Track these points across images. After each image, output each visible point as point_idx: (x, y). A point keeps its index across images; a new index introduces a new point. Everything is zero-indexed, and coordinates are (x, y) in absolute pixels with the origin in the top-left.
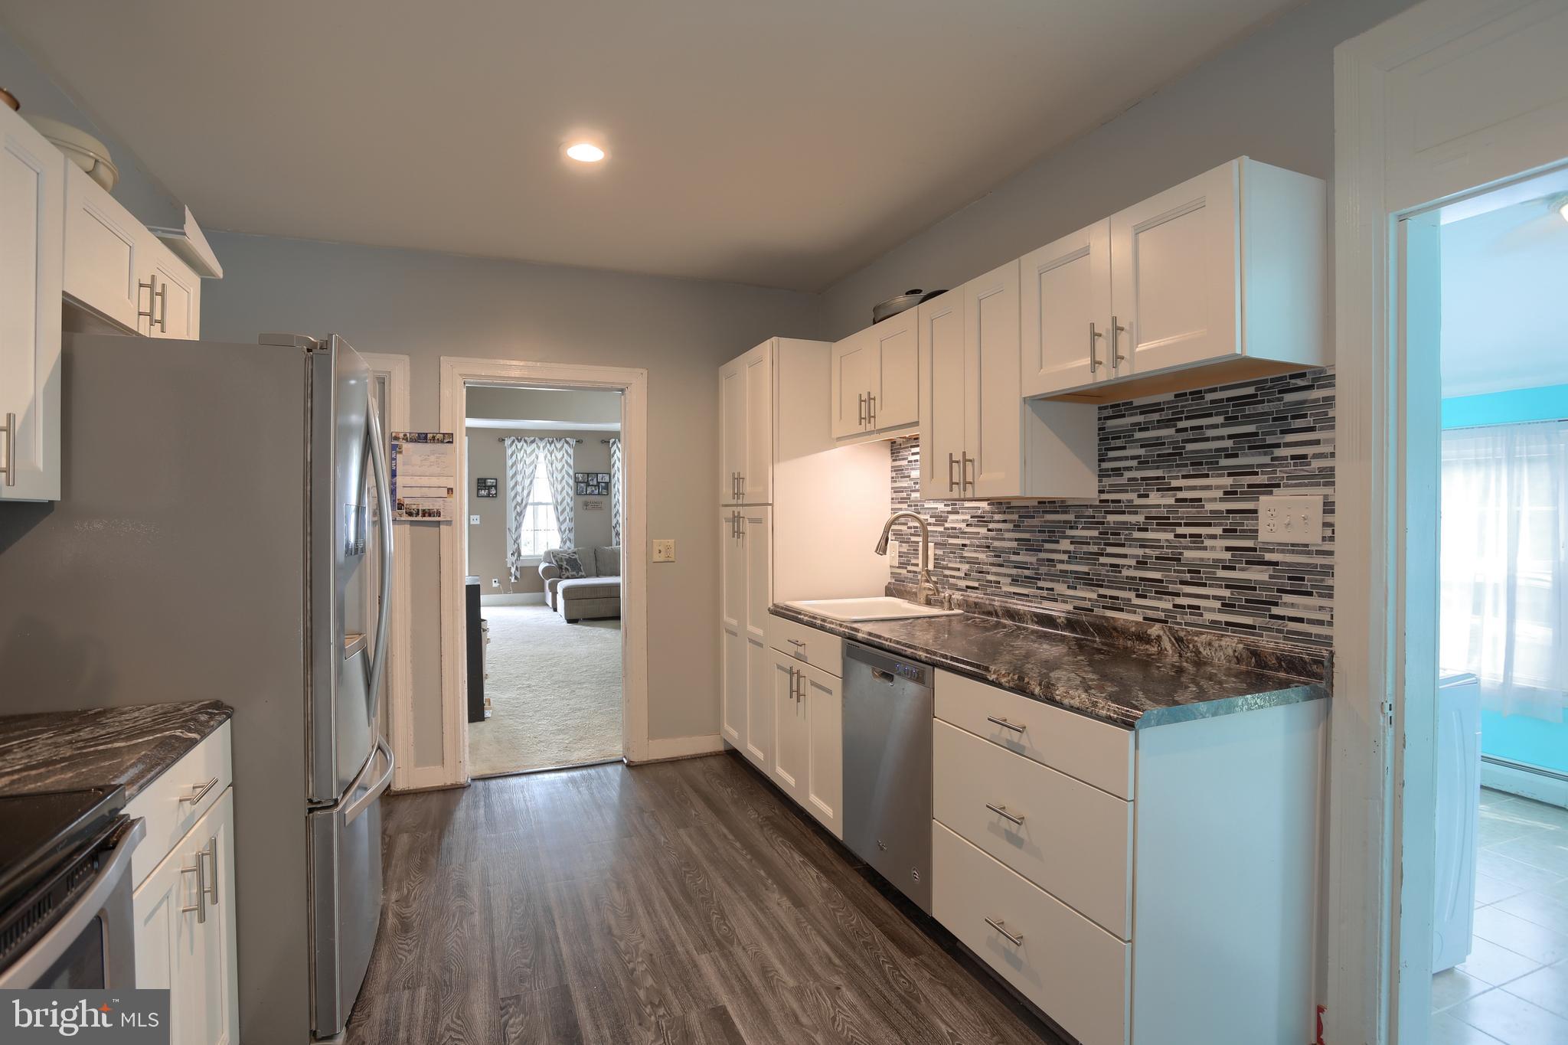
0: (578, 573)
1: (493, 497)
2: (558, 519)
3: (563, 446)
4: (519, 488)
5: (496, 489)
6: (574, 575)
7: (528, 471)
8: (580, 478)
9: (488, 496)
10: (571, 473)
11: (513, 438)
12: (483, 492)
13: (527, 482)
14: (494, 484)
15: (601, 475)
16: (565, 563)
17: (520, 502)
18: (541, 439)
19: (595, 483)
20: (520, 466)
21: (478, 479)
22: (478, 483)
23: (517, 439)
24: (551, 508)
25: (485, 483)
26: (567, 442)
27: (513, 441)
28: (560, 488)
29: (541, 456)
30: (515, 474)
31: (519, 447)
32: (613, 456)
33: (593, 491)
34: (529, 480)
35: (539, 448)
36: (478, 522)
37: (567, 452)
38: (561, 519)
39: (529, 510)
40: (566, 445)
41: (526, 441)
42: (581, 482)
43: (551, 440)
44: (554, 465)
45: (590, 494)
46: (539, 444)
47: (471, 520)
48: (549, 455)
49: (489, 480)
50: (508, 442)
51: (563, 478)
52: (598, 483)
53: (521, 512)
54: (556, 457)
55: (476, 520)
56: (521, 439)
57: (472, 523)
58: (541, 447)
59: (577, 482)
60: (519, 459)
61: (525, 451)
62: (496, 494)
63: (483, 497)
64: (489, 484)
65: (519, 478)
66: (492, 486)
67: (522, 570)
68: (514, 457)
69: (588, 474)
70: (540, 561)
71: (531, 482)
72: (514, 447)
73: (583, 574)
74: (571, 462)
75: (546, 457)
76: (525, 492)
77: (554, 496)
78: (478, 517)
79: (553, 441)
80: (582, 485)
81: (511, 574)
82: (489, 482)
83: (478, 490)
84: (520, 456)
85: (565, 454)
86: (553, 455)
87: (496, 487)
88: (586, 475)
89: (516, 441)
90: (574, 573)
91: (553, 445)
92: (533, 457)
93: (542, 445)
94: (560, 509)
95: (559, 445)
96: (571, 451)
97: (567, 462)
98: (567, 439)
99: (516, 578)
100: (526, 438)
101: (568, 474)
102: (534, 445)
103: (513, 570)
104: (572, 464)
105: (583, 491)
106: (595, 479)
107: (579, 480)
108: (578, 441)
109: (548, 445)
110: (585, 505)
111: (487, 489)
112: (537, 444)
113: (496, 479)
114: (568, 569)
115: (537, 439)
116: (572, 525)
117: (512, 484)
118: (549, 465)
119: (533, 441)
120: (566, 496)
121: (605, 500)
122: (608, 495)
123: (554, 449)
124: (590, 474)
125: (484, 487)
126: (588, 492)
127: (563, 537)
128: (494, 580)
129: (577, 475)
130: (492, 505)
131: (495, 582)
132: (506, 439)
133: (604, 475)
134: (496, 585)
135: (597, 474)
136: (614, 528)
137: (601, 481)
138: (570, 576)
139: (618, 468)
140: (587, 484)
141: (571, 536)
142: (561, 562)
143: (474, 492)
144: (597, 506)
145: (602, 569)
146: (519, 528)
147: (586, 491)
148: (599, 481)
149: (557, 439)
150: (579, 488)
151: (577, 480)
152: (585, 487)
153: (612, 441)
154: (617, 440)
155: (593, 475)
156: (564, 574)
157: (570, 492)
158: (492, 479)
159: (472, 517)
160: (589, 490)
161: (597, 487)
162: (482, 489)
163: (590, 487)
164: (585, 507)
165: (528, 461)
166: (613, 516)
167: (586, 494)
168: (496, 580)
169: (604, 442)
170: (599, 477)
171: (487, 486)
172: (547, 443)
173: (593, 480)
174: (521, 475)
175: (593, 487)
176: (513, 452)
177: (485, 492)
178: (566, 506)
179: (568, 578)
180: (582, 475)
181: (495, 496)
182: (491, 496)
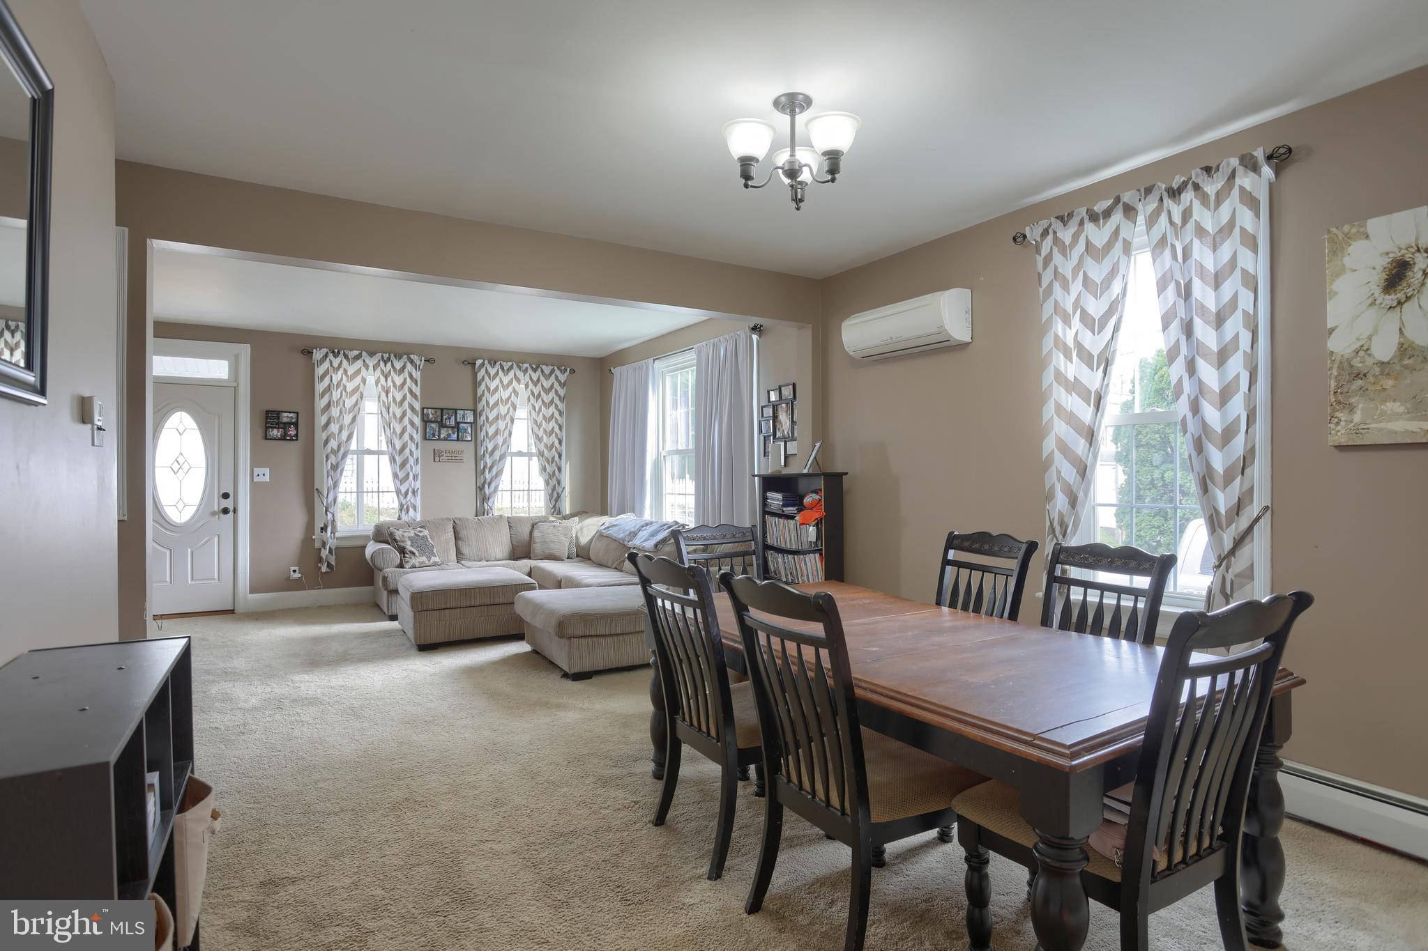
0: (429, 558)
1: (291, 440)
2: (395, 476)
3: (404, 367)
4: (334, 428)
5: (297, 429)
6: (423, 562)
7: (349, 403)
8: (431, 416)
9: (283, 438)
10: (417, 406)
11: (324, 351)
12: (275, 433)
13: (347, 419)
14: (294, 420)
15: (462, 412)
16: (409, 543)
17: (336, 448)
18: (372, 354)
19: (452, 423)
20: (336, 395)
21: (267, 412)
22: (267, 418)
23: (333, 352)
24: (385, 459)
25: (278, 419)
26: (412, 362)
27: (326, 356)
28: (398, 429)
29: (371, 380)
30: (329, 405)
31: (336, 364)
32: (480, 385)
33: (449, 435)
34: (351, 416)
35: (367, 367)
36: (267, 478)
37: (411, 376)
38: (401, 475)
39: (351, 461)
40: (409, 366)
41: (346, 356)
42: (431, 422)
43: (386, 356)
44: (390, 395)
45: (445, 439)
46: (368, 361)
47: (255, 474)
48: (383, 379)
49: (285, 414)
50: (317, 355)
51: (404, 414)
52: (458, 424)
53: (337, 464)
54: (393, 382)
55: (264, 474)
56: (339, 353)
57: (256, 479)
58: (371, 368)
59: (426, 421)
60: (335, 381)
61: (345, 371)
62: (296, 435)
63: (274, 439)
64: (285, 420)
65: (335, 412)
66: (291, 423)
67: (338, 551)
68: (327, 381)
69: (442, 409)
70: (367, 538)
71: (354, 419)
72: (326, 365)
73: (437, 559)
74: (417, 391)
75: (377, 382)
76: (345, 435)
77: (390, 442)
78: (267, 471)
79: (389, 359)
80: (434, 425)
81: (320, 560)
82: (285, 417)
83: (267, 428)
84: (336, 378)
85: (408, 380)
86: (389, 379)
87: (296, 425)
88: (439, 411)
89: (331, 356)
90: (424, 559)
91: (389, 365)
92: (358, 380)
93: (371, 363)
94: (399, 460)
95: (398, 365)
96: (417, 375)
97: (411, 391)
98: (412, 356)
99: (329, 565)
100: (346, 352)
101: (412, 409)
102: (359, 363)
103: (324, 553)
104: (418, 394)
105: (434, 434)
106: (453, 418)
107: (428, 418)
108: (428, 361)
109: (382, 364)
110: (437, 455)
111: (281, 428)
112: (364, 361)
113: (297, 413)
114: (413, 553)
115: (364, 354)
116: (418, 484)
117: (323, 420)
118: (383, 395)
119: (357, 358)
120: (409, 441)
121: (467, 449)
122: (471, 440)
123: (390, 371)
124: (445, 411)
125: (277, 424)
126: (442, 436)
127: (404, 502)
128: (292, 569)
129: (425, 410)
130: (291, 452)
131: (294, 571)
132: (315, 350)
133: (466, 412)
134: (297, 575)
135: (456, 410)
136: (481, 490)
137: (461, 420)
138: (417, 564)
139: (488, 403)
140: (442, 425)
141: (416, 500)
142: (403, 542)
143: (260, 432)
144: (455, 457)
145: (465, 550)
146: (334, 489)
147: (439, 436)
148: (458, 420)
149: (395, 356)
150: (428, 430)
151: (425, 419)
152: (437, 429)
153: (479, 362)
154: (486, 362)
155: (450, 412)
156: (408, 562)
157: (415, 436)
158: (290, 412)
159: (256, 471)
160: (444, 433)
161: (456, 430)
162: (273, 428)
163: (445, 429)
164: (437, 459)
165: (350, 386)
166: (479, 472)
167: (439, 439)
168: (297, 568)
169: (469, 363)
170: (458, 415)
171: (281, 423)
172: (379, 360)
173: (450, 418)
174: (339, 408)
175: (450, 429)
176: (326, 373)
177: (278, 432)
178: (410, 457)
179: (415, 567)
180: (433, 411)
181: (294, 438)
182: (288, 438)
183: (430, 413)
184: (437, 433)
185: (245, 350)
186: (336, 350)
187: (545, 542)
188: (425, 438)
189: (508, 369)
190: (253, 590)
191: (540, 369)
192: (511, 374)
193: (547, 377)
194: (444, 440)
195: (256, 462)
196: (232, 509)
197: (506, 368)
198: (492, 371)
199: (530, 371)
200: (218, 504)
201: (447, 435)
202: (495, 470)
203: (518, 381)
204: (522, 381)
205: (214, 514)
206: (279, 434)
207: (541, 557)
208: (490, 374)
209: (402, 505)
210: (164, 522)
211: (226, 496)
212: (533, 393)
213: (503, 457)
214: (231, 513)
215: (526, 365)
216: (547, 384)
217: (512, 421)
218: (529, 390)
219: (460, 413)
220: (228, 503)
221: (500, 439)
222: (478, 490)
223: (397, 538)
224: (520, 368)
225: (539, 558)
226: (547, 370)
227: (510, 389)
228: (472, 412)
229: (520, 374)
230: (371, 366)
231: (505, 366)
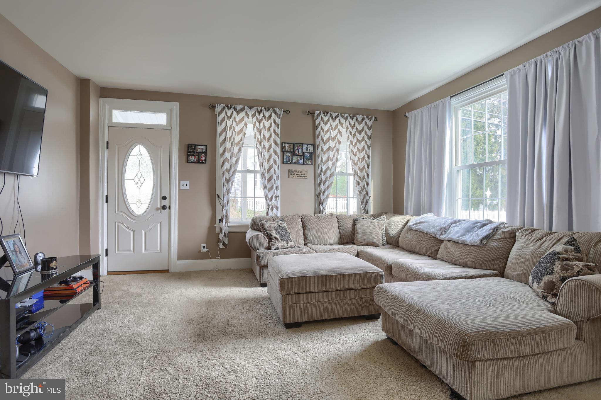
0: (287, 243)
1: (202, 163)
2: (265, 187)
3: (270, 116)
4: (227, 155)
6: (284, 245)
7: (237, 139)
8: (287, 148)
9: (198, 162)
10: (279, 141)
11: (222, 105)
12: (193, 158)
13: (236, 149)
14: (204, 151)
16: (274, 231)
17: (228, 168)
18: (251, 108)
19: (300, 153)
20: (229, 134)
21: (189, 145)
22: (188, 149)
23: (227, 106)
24: (259, 175)
25: (195, 150)
26: (275, 112)
27: (223, 109)
28: (267, 156)
29: (250, 125)
30: (224, 141)
31: (229, 115)
32: (317, 128)
33: (298, 161)
34: (238, 147)
35: (248, 116)
36: (188, 188)
37: (275, 122)
38: (269, 186)
39: (238, 177)
40: (273, 115)
41: (235, 109)
42: (287, 152)
43: (260, 108)
44: (262, 134)
45: (296, 163)
46: (248, 112)
47: (181, 185)
48: (257, 124)
49: (199, 147)
50: (218, 108)
51: (270, 146)
52: (303, 153)
53: (229, 178)
54: (264, 125)
55: (187, 185)
56: (231, 107)
57: (182, 188)
58: (250, 117)
59: (283, 151)
60: (228, 125)
61: (235, 118)
62: (205, 160)
63: (193, 162)
64: (199, 150)
65: (228, 144)
66: (202, 152)
67: (229, 235)
68: (223, 125)
69: (294, 144)
70: (247, 226)
71: (240, 150)
72: (223, 114)
73: (293, 243)
74: (278, 131)
75: (254, 125)
76: (234, 160)
77: (262, 165)
78: (188, 183)
79: (261, 110)
80: (289, 154)
81: (219, 240)
82: (199, 149)
83: (188, 155)
84: (229, 123)
85: (273, 124)
86: (262, 124)
87: (205, 153)
88: (292, 145)
89: (226, 109)
90: (284, 243)
91: (261, 114)
92: (242, 124)
93: (250, 113)
94: (267, 176)
95: (267, 115)
96: (278, 121)
97: (275, 131)
98: (275, 109)
99: (224, 244)
100: (235, 106)
101: (276, 143)
102: (243, 114)
103: (221, 236)
104: (279, 133)
105: (288, 160)
106: (301, 149)
107: (285, 149)
108: (286, 112)
109: (257, 114)
110: (290, 173)
111: (197, 156)
112: (246, 112)
113: (206, 146)
114: (277, 239)
115: (246, 107)
116: (279, 193)
117: (221, 150)
118: (258, 134)
119: (242, 110)
120: (274, 164)
121: (309, 169)
122: (312, 164)
123: (262, 118)
124: (296, 145)
125: (194, 153)
126: (294, 161)
127: (270, 204)
128: (203, 245)
129: (283, 144)
130: (202, 170)
131: (204, 247)
132: (216, 105)
133: (309, 145)
134: (205, 250)
135: (302, 144)
136: (318, 197)
137: (306, 151)
138: (280, 247)
139: (322, 139)
140: (294, 154)
141: (277, 203)
142: (270, 230)
143: (184, 158)
144: (302, 175)
145: (310, 237)
146: (227, 194)
147: (292, 161)
148: (304, 151)
149: (265, 109)
150: (285, 157)
151: (283, 150)
152: (291, 157)
153: (317, 112)
154: (322, 112)
155: (299, 145)
156: (273, 245)
157: (277, 160)
158: (202, 145)
159: (182, 182)
160: (295, 160)
161: (302, 157)
162: (192, 155)
163: (296, 157)
164: (291, 176)
165: (237, 129)
166: (317, 185)
167: (292, 163)
168: (205, 245)
169: (311, 114)
170: (304, 148)
171: (197, 152)
172: (255, 112)
173: (298, 150)
174: (231, 142)
175: (299, 157)
176: (223, 120)
177: (195, 158)
178: (274, 174)
179: (278, 249)
180: (288, 145)
181: (204, 162)
182: (201, 162)
183: (286, 146)
184: (291, 159)
185: (176, 106)
186: (229, 105)
187: (365, 233)
188: (283, 162)
189: (335, 117)
190: (180, 258)
191: (355, 118)
192: (337, 121)
193: (360, 123)
194: (295, 164)
195: (182, 177)
196: (168, 206)
197: (334, 117)
198: (326, 119)
199: (349, 119)
200: (160, 203)
201: (297, 161)
202: (327, 184)
203: (342, 125)
204: (344, 126)
205: (157, 209)
206: (195, 159)
207: (363, 244)
208: (324, 121)
209: (269, 206)
210: (130, 214)
211: (164, 198)
212: (351, 133)
213: (331, 175)
214: (167, 209)
215: (346, 115)
216: (360, 127)
217: (338, 151)
218: (348, 131)
219: (305, 146)
220: (166, 203)
221: (330, 164)
222: (316, 197)
223: (267, 228)
224: (343, 117)
225: (361, 244)
226: (360, 118)
227: (337, 130)
228: (313, 146)
229: (343, 121)
230: (250, 115)
231: (334, 115)
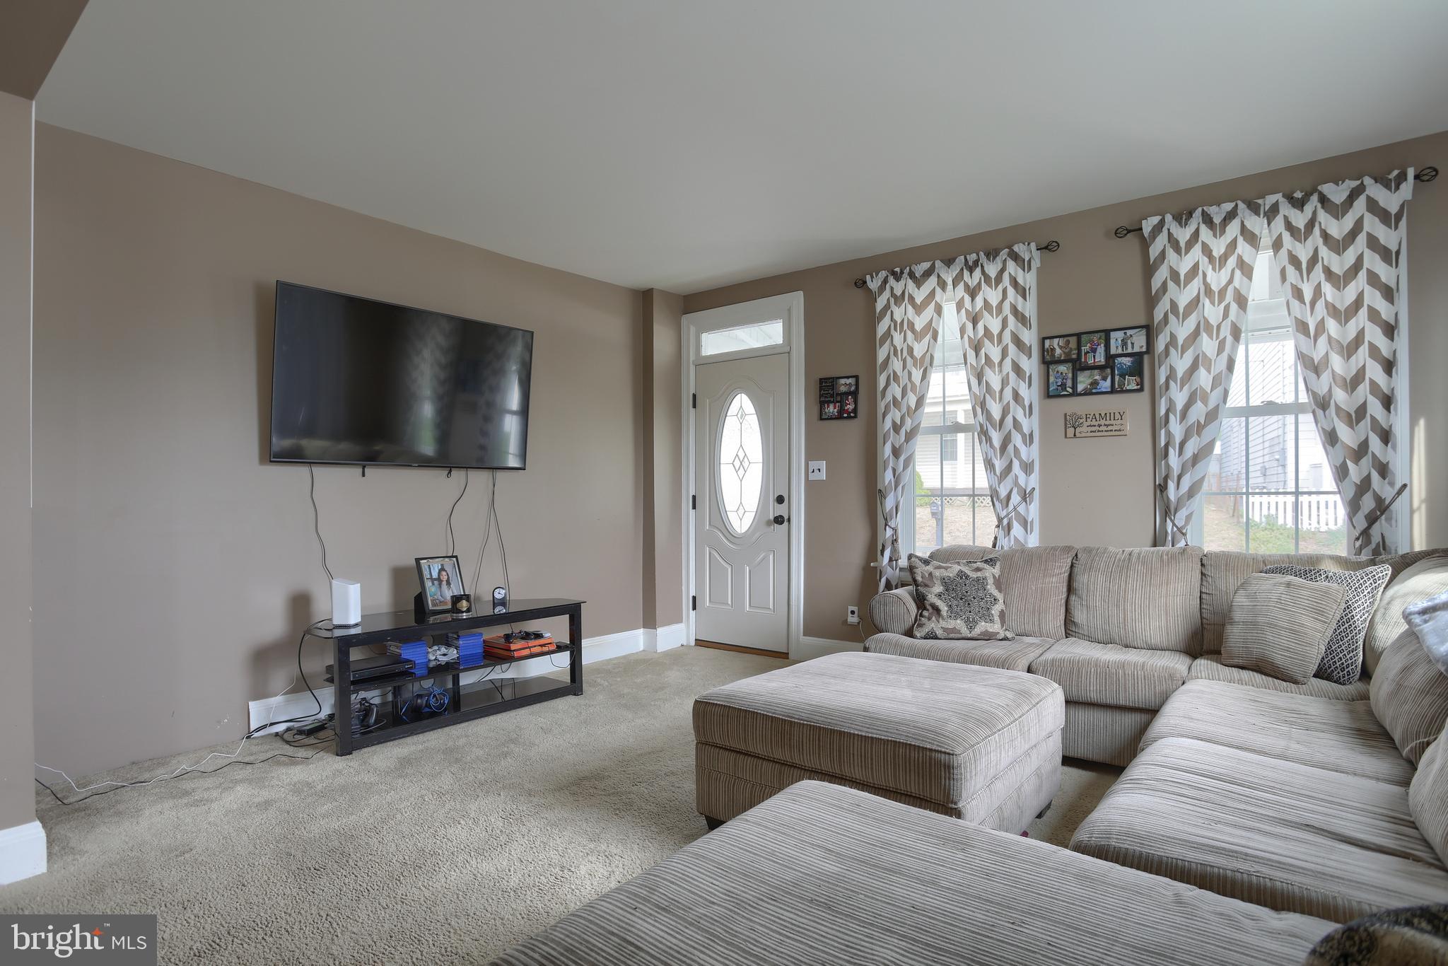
0: (971, 624)
1: (849, 417)
2: (988, 466)
3: (1002, 271)
5: (856, 402)
6: (954, 630)
7: (919, 350)
8: (1058, 351)
9: (840, 417)
10: (1031, 339)
11: (883, 274)
12: (832, 409)
13: (916, 374)
15: (1120, 335)
18: (949, 262)
19: (1100, 358)
20: (899, 340)
21: (821, 381)
22: (821, 389)
23: (894, 273)
24: (972, 439)
25: (833, 389)
26: (1015, 257)
27: (885, 281)
29: (949, 309)
30: (890, 357)
31: (898, 292)
32: (1156, 271)
33: (1095, 384)
34: (920, 370)
35: (942, 284)
36: (824, 476)
37: (1014, 283)
38: (1000, 465)
40: (1011, 266)
41: (912, 276)
42: (1060, 362)
43: (972, 259)
44: (980, 326)
45: (1087, 393)
46: (943, 276)
47: (811, 470)
48: (967, 299)
49: (843, 381)
50: (873, 284)
52: (1110, 358)
54: (986, 303)
55: (821, 470)
56: (902, 272)
57: (812, 477)
58: (950, 287)
59: (1048, 361)
60: (897, 320)
61: (912, 300)
62: (855, 410)
63: (831, 419)
64: (843, 389)
65: (898, 366)
68: (888, 319)
69: (1079, 336)
71: (925, 377)
72: (887, 294)
73: (995, 627)
75: (960, 305)
76: (912, 399)
78: (823, 465)
79: (977, 262)
80: (1062, 368)
82: (844, 385)
84: (899, 313)
85: (1010, 291)
86: (978, 298)
87: (855, 394)
88: (1073, 340)
89: (892, 281)
90: (959, 624)
91: (978, 272)
92: (930, 311)
93: (949, 277)
94: (995, 439)
95: (992, 270)
96: (1025, 279)
97: (1015, 311)
98: (1016, 248)
100: (912, 268)
101: (1018, 342)
102: (932, 282)
104: (1032, 316)
105: (1063, 386)
106: (1101, 349)
107: (1053, 355)
108: (1046, 248)
109: (966, 273)
110: (1072, 424)
111: (838, 402)
112: (939, 276)
113: (857, 377)
114: (937, 610)
115: (938, 264)
116: (1033, 481)
117: (884, 379)
118: (970, 326)
119: (928, 274)
120: (1012, 403)
121: (1133, 408)
122: (1141, 390)
123: (979, 283)
124: (1084, 338)
125: (832, 396)
126: (1080, 388)
128: (851, 608)
129: (1047, 343)
130: (851, 431)
131: (853, 612)
132: (868, 277)
133: (1129, 332)
134: (853, 619)
135: (1107, 333)
136: (1161, 491)
137: (1120, 351)
138: (939, 632)
139: (1174, 306)
140: (1078, 366)
142: (926, 586)
143: (816, 409)
144: (1106, 425)
145: (1079, 616)
147: (1074, 387)
148: (1113, 351)
149: (988, 255)
150: (1052, 379)
151: (1048, 358)
152: (1070, 375)
153: (1148, 226)
154: (1169, 218)
155: (1095, 338)
157: (1024, 391)
158: (848, 377)
159: (814, 465)
160: (1084, 381)
161: (1109, 371)
162: (829, 402)
163: (1087, 373)
164: (1071, 431)
165: (919, 323)
166: (1160, 454)
167: (1075, 394)
168: (855, 609)
169: (1129, 231)
170: (1112, 342)
171: (837, 394)
172: (962, 269)
173: (1094, 351)
174: (902, 360)
175: (1096, 372)
176: (887, 307)
177: (835, 408)
178: (1013, 431)
179: (936, 638)
180: (1062, 342)
181: (852, 414)
182: (845, 415)
183: (1056, 346)
184: (1069, 383)
185: (797, 300)
186: (898, 270)
187: (1255, 624)
188: (1048, 394)
189: (1225, 219)
190: (807, 632)
191: (1315, 198)
192: (1233, 229)
193: (1338, 211)
194: (1085, 394)
195: (812, 453)
196: (786, 518)
197: (1217, 220)
198: (1183, 235)
199: (1286, 209)
200: (774, 510)
201: (1091, 384)
202: (1191, 448)
203: (1252, 239)
204: (1266, 240)
205: (769, 523)
206: (836, 410)
207: (1241, 662)
208: (1177, 242)
209: (1000, 520)
210: (727, 533)
211: (780, 500)
212: (1295, 261)
213: (1213, 415)
214: (786, 523)
215: (1271, 199)
216: (1337, 229)
217: (1236, 333)
218: (1283, 253)
219: (1116, 337)
220: (782, 510)
221: (1204, 378)
222: (1158, 492)
223: (919, 578)
224: (1254, 209)
225: (1236, 661)
226: (1336, 193)
227: (1232, 261)
228: (1144, 331)
229: (1256, 224)
230: (950, 281)
231: (1217, 214)
